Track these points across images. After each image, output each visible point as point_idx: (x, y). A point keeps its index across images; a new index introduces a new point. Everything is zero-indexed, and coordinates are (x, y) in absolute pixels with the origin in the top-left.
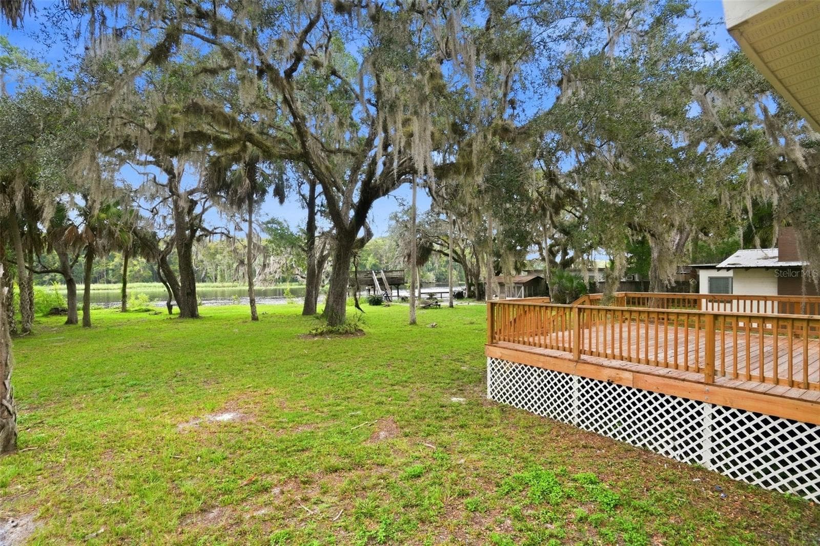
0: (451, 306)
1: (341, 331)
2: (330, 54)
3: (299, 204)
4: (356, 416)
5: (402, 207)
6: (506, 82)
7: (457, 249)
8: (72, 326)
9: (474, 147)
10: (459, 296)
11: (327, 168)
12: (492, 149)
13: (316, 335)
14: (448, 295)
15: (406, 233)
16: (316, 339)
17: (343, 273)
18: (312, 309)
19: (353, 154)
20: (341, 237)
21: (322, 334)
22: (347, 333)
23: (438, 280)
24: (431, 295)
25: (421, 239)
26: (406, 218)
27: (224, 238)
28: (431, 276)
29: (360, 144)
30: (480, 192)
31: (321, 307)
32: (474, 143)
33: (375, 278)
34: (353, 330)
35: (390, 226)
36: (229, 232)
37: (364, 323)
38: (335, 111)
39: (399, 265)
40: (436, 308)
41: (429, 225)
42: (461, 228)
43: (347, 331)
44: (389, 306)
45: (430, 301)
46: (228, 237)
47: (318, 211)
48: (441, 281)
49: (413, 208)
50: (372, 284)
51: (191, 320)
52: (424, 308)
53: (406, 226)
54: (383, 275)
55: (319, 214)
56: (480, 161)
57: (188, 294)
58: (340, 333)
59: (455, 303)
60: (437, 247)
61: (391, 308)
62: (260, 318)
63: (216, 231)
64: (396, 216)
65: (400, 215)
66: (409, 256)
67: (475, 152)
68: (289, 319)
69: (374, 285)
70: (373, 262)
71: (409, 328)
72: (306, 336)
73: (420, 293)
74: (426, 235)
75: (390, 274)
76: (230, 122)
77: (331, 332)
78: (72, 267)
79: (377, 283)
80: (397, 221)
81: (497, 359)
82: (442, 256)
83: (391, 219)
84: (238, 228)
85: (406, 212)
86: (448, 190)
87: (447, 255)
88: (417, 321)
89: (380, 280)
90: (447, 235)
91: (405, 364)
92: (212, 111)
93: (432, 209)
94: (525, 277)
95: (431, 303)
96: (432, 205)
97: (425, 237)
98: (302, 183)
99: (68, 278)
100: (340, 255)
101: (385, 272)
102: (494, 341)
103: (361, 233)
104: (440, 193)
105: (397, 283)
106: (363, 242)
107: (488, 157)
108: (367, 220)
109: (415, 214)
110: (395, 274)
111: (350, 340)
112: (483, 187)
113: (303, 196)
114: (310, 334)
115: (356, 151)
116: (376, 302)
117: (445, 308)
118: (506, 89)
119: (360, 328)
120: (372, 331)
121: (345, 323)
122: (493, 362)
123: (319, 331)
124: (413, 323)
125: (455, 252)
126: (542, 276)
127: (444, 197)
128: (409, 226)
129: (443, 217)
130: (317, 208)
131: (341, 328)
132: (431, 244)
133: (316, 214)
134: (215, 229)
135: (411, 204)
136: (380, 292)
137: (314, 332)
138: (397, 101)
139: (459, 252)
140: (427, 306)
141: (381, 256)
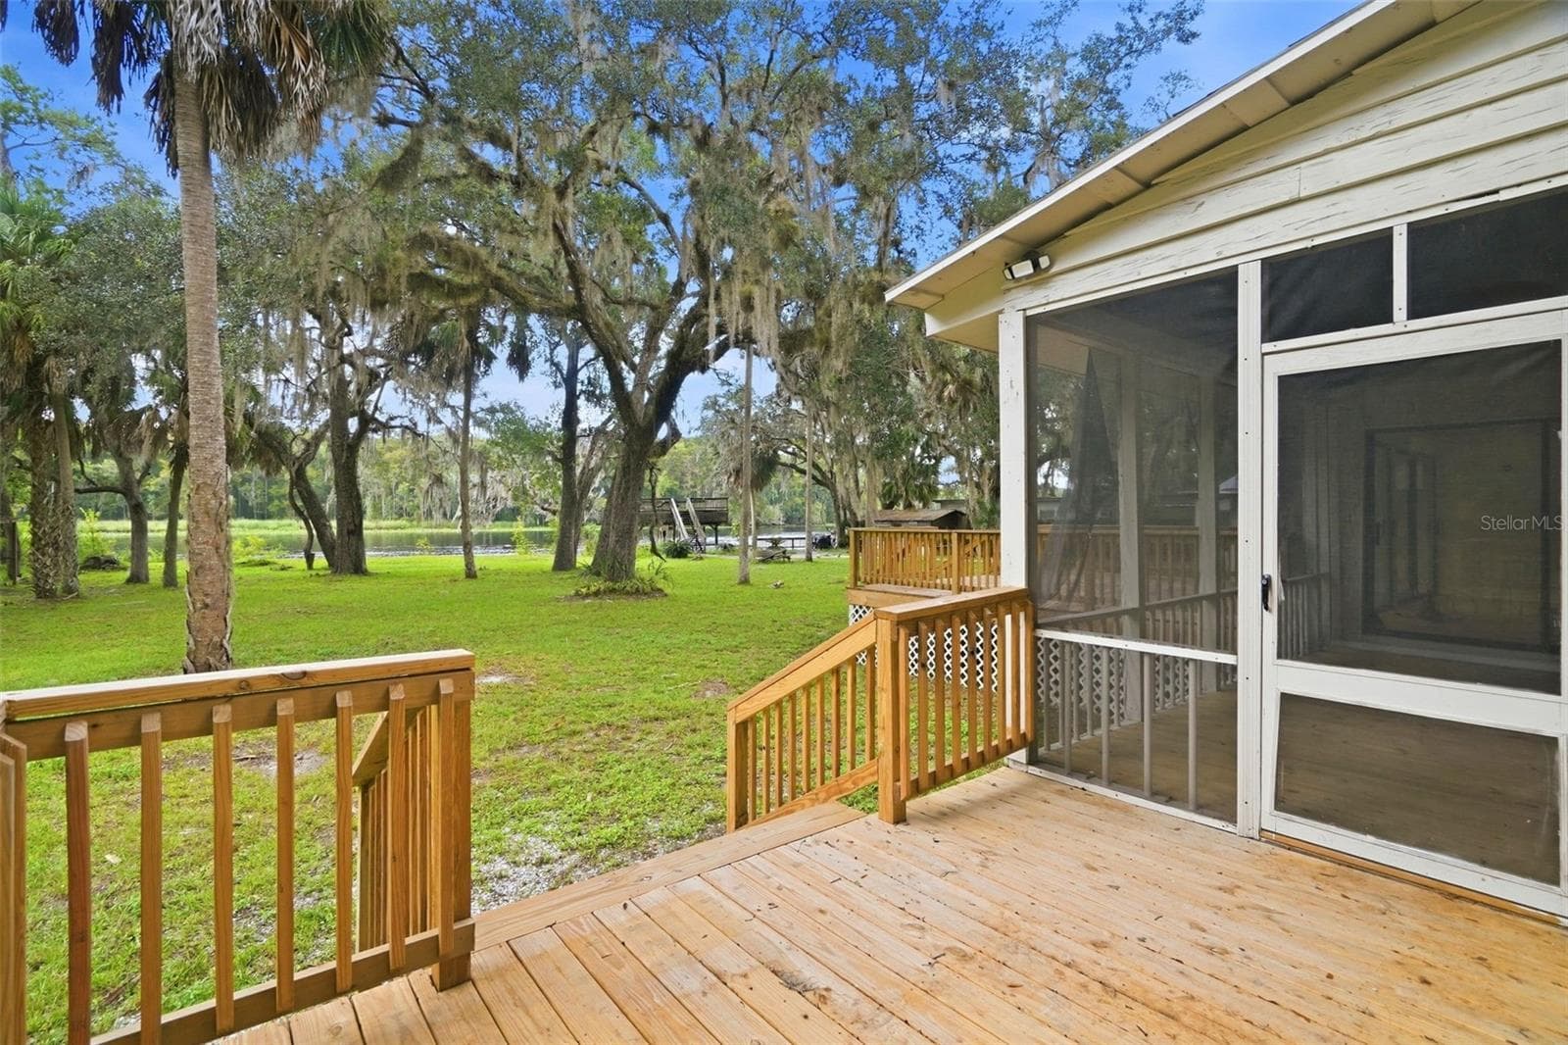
0: (809, 559)
1: (628, 588)
2: (620, 152)
3: (550, 380)
4: (672, 678)
5: (726, 388)
6: (887, 216)
7: (821, 462)
8: (139, 587)
9: (833, 319)
10: (824, 544)
11: (607, 325)
12: (858, 322)
13: (587, 596)
14: (804, 543)
15: (733, 433)
16: (588, 601)
17: (633, 496)
18: (570, 561)
19: (653, 308)
20: (631, 438)
21: (597, 594)
22: (638, 593)
23: (789, 520)
24: (775, 542)
25: (758, 444)
26: (732, 406)
27: (408, 435)
28: (776, 513)
29: (664, 292)
30: (840, 380)
31: (584, 558)
32: (834, 314)
33: (676, 511)
34: (648, 589)
35: (703, 420)
36: (415, 424)
37: (664, 578)
38: (627, 241)
39: (719, 486)
40: (784, 562)
41: (773, 419)
42: (826, 426)
43: (637, 590)
44: (701, 558)
45: (773, 552)
46: (416, 434)
47: (582, 392)
48: (793, 521)
49: (747, 389)
50: (670, 522)
51: (355, 577)
52: (763, 561)
53: (733, 421)
54: (690, 507)
55: (582, 397)
56: (841, 338)
57: (350, 533)
58: (628, 593)
59: (815, 555)
60: (784, 457)
61: (705, 561)
62: (479, 574)
63: (393, 423)
64: (715, 403)
65: (722, 401)
66: (738, 472)
67: (834, 326)
68: (531, 577)
69: (674, 523)
70: (668, 485)
71: (740, 588)
72: (569, 598)
73: (756, 540)
74: (766, 436)
75: (701, 506)
76: (470, 262)
77: (613, 591)
78: (139, 482)
79: (679, 520)
80: (718, 412)
81: (861, 607)
82: (797, 475)
83: (706, 407)
84: (433, 417)
85: (729, 396)
86: (805, 363)
87: (803, 472)
88: (752, 579)
89: (685, 515)
90: (803, 438)
91: (734, 630)
92: (448, 246)
93: (779, 394)
94: (937, 511)
95: (775, 555)
96: (778, 386)
97: (766, 441)
98: (558, 344)
99: (134, 502)
100: (629, 467)
101: (694, 500)
102: (859, 583)
103: (663, 432)
104: (792, 368)
105: (714, 520)
106: (664, 447)
107: (852, 334)
108: (673, 414)
109: (749, 401)
110: (710, 506)
111: (644, 605)
112: (844, 375)
113: (557, 365)
114: (577, 594)
115: (656, 302)
116: (679, 552)
117: (799, 562)
118: (887, 225)
119: (659, 586)
120: (677, 592)
121: (633, 576)
122: (857, 611)
123: (593, 589)
124: (745, 581)
125: (815, 466)
126: (963, 510)
127: (798, 376)
128: (737, 420)
129: (796, 405)
130: (579, 387)
131: (629, 585)
132: (775, 452)
133: (578, 397)
134: (392, 419)
135: (743, 381)
136: (684, 535)
137: (584, 590)
138: (734, 267)
139: (825, 468)
140: (767, 559)
141: (683, 474)
